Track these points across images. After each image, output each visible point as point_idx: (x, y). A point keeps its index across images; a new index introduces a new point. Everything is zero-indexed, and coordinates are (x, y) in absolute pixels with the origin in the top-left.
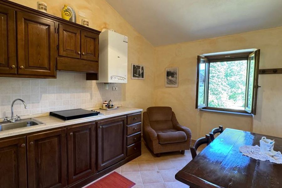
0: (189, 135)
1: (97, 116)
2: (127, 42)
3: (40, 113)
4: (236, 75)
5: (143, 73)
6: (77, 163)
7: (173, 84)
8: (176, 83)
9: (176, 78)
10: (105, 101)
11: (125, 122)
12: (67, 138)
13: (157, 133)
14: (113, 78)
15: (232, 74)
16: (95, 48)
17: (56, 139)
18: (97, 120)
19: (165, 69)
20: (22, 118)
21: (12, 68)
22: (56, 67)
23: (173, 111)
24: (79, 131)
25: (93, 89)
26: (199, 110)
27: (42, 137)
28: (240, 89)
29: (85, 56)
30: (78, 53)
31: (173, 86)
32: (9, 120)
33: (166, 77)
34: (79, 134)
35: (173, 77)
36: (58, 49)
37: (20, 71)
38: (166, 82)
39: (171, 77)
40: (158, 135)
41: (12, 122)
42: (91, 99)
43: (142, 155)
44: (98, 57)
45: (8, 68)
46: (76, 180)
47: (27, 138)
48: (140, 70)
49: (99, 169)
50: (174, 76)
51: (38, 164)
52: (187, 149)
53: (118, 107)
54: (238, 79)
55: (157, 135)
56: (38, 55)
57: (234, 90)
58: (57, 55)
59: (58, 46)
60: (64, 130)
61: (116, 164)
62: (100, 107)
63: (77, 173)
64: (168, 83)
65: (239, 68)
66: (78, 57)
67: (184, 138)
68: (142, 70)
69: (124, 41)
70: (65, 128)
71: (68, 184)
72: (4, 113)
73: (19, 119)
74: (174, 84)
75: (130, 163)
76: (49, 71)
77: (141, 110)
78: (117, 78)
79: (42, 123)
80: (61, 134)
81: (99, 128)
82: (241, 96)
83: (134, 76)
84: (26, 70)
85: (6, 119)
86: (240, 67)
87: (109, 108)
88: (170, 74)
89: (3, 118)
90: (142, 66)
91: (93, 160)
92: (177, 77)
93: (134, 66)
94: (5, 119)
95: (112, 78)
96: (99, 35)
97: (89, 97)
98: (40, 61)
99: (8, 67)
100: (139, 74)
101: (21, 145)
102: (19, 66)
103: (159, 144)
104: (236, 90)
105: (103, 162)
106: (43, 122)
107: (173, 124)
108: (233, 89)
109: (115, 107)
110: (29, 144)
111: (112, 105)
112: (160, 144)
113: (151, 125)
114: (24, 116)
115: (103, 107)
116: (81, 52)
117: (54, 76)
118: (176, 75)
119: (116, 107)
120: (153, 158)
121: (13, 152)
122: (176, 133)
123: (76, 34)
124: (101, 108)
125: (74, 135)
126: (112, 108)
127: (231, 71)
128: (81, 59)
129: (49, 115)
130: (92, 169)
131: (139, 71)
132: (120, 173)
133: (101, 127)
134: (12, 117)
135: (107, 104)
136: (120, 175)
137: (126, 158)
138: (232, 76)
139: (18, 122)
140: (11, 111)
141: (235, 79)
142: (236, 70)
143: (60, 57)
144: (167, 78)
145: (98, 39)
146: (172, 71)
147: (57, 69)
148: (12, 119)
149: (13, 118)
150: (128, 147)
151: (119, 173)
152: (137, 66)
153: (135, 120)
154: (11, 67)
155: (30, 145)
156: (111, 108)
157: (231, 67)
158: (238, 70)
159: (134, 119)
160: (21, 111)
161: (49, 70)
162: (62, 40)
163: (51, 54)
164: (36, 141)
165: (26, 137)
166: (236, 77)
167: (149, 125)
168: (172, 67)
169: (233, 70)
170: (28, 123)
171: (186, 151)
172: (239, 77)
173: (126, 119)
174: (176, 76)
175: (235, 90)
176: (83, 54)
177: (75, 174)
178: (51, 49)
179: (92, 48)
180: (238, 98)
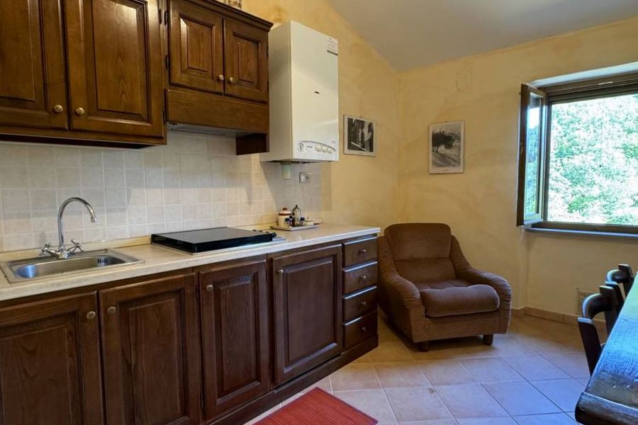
0: (504, 295)
1: (269, 243)
2: (336, 54)
3: (129, 237)
4: (583, 151)
5: (371, 141)
6: (225, 367)
7: (449, 164)
8: (459, 163)
9: (460, 149)
10: (285, 209)
11: (340, 259)
12: (199, 299)
13: (419, 290)
14: (304, 148)
15: (573, 149)
16: (259, 66)
17: (172, 302)
18: (270, 254)
19: (429, 127)
20: (85, 248)
21: (55, 113)
22: (166, 113)
23: (452, 234)
24: (228, 281)
25: (253, 178)
26: (523, 230)
27: (137, 295)
28: (595, 188)
29: (235, 87)
30: (219, 80)
31: (451, 169)
32: (54, 252)
33: (431, 148)
34: (229, 289)
35: (449, 146)
36: (169, 66)
37: (76, 123)
38: (431, 163)
39: (445, 147)
40: (423, 295)
41: (60, 257)
42: (250, 203)
43: (379, 347)
44: (268, 90)
45: (46, 114)
46: (224, 408)
47: (101, 296)
48: (366, 130)
49: (279, 381)
50: (454, 144)
51: (129, 366)
52: (498, 333)
53: (315, 224)
54: (589, 163)
55: (419, 295)
56: (120, 81)
57: (581, 189)
58: (167, 82)
59: (169, 57)
60: (193, 277)
61: (319, 369)
62: (271, 225)
63: (225, 389)
64: (435, 164)
65: (592, 135)
66: (217, 90)
67: (493, 301)
68: (369, 132)
69: (328, 51)
70: (193, 272)
71: (205, 418)
72: (43, 236)
73: (78, 250)
74: (454, 166)
75: (352, 367)
76: (149, 125)
77: (377, 230)
78: (313, 148)
79: (134, 260)
80: (184, 288)
81: (277, 273)
82: (599, 203)
83: (350, 147)
84: (90, 118)
85: (47, 251)
86: (595, 131)
87: (293, 225)
88: (442, 139)
89: (40, 248)
90: (370, 121)
91: (265, 357)
92: (460, 146)
93: (350, 120)
94: (43, 251)
95: (301, 145)
96: (269, 33)
97: (244, 199)
98: (124, 95)
99: (46, 109)
100: (362, 142)
101: (86, 315)
102: (73, 109)
103: (427, 316)
104: (585, 189)
105: (288, 363)
106: (137, 257)
107: (455, 268)
108: (578, 188)
109: (309, 223)
110: (105, 312)
111: (302, 219)
112: (430, 318)
113: (397, 271)
114: (90, 243)
115: (278, 225)
116: (224, 75)
117: (161, 138)
118: (460, 142)
119: (312, 223)
120: (409, 354)
121: (66, 330)
122: (471, 291)
123: (211, 27)
124: (275, 226)
125: (217, 292)
126: (302, 226)
127: (570, 144)
128: (224, 95)
129: (150, 242)
130: (262, 381)
131: (363, 134)
132: (331, 392)
133: (282, 271)
134: (60, 245)
135: (288, 217)
136: (330, 395)
137: (343, 353)
138: (573, 154)
139: (75, 258)
140: (57, 231)
141: (584, 162)
142: (585, 140)
143: (173, 87)
144: (433, 151)
145: (265, 42)
146: (447, 132)
147: (166, 120)
148: (61, 250)
149: (62, 247)
150: (347, 324)
151: (329, 392)
152: (357, 121)
153: (361, 254)
154: (54, 111)
155: (107, 316)
156: (299, 226)
157: (571, 134)
158: (589, 139)
159: (360, 252)
160: (82, 231)
161: (149, 120)
162: (178, 44)
163: (152, 79)
164: (123, 305)
165: (98, 293)
166: (584, 156)
167: (394, 269)
168: (446, 122)
169: (577, 140)
170: (99, 261)
171: (495, 336)
172: (594, 158)
173: (340, 253)
174: (458, 144)
175: (583, 190)
176: (229, 82)
177: (222, 393)
178: (152, 66)
179: (252, 66)
180: (591, 210)
